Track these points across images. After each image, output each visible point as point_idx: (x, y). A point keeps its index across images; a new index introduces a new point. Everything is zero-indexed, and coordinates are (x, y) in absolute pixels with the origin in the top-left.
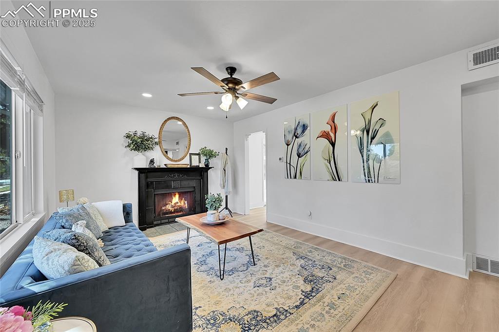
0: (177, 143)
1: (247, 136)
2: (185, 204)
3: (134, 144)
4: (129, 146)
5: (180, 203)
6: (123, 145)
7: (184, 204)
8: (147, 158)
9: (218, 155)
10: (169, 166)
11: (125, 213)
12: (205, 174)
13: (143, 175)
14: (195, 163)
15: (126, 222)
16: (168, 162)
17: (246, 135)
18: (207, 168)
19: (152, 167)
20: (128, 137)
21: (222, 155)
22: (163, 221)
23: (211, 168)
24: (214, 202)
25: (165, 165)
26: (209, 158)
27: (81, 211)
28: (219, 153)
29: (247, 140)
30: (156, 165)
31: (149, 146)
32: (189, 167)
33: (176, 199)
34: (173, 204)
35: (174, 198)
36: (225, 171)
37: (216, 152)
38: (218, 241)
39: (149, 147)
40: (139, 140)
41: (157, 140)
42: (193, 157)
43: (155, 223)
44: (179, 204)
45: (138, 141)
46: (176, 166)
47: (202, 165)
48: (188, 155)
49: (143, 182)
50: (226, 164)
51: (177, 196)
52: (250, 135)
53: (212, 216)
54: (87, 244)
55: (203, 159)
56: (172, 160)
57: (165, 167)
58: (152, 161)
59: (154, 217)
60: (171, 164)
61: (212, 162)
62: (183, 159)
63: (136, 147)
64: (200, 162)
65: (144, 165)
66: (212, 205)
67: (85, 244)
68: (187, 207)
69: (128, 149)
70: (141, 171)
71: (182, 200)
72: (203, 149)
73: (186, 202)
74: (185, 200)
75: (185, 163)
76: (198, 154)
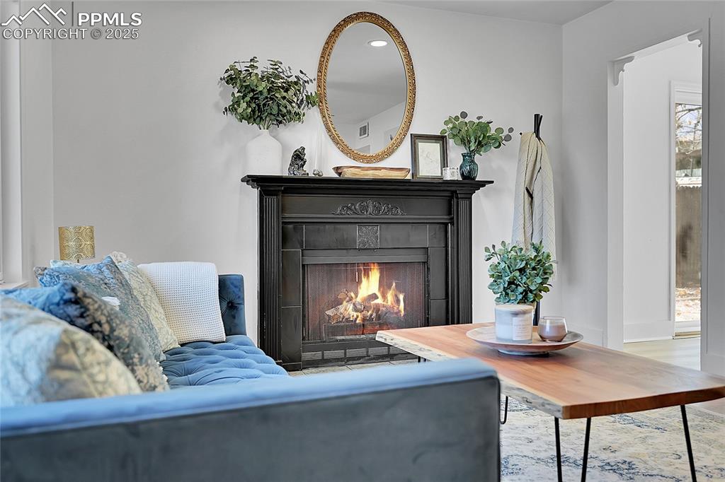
0: (364, 131)
1: (618, 65)
2: (398, 301)
3: (248, 99)
4: (232, 109)
5: (384, 297)
6: (216, 105)
7: (394, 301)
8: (284, 148)
9: (508, 138)
10: (348, 174)
11: (225, 305)
12: (463, 203)
13: (272, 201)
14: (430, 167)
15: (229, 332)
16: (344, 161)
17: (614, 62)
18: (470, 183)
19: (299, 174)
20: (231, 80)
21: (522, 142)
22: (328, 354)
23: (483, 184)
24: (522, 271)
25: (337, 169)
26: (477, 151)
27: (107, 272)
28: (511, 130)
29: (616, 82)
30: (310, 170)
31: (289, 107)
32: (409, 177)
33: (370, 285)
34: (359, 299)
35: (364, 280)
36: (531, 196)
37: (499, 130)
38: (562, 403)
39: (289, 112)
40: (263, 86)
41: (311, 89)
42: (423, 146)
43: (307, 356)
44: (379, 301)
45: (260, 89)
46: (370, 175)
47: (452, 174)
48: (407, 141)
49: (274, 224)
50: (535, 171)
51: (375, 275)
52: (630, 59)
53: (515, 319)
54: (112, 330)
55: (456, 153)
56: (356, 157)
57: (336, 176)
58: (299, 157)
59: (304, 339)
60: (355, 170)
61: (486, 165)
62: (389, 153)
63: (253, 111)
64: (444, 163)
65: (276, 166)
66: (510, 283)
67: (106, 328)
68: (403, 313)
69: (231, 118)
70: (266, 185)
71: (389, 287)
72: (457, 119)
73: (401, 297)
74: (399, 289)
75: (397, 164)
76: (441, 139)
